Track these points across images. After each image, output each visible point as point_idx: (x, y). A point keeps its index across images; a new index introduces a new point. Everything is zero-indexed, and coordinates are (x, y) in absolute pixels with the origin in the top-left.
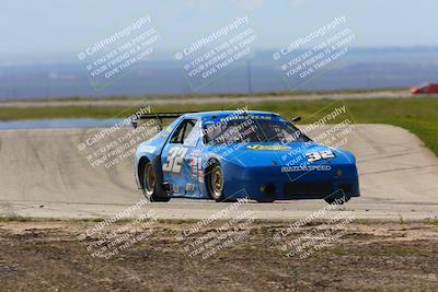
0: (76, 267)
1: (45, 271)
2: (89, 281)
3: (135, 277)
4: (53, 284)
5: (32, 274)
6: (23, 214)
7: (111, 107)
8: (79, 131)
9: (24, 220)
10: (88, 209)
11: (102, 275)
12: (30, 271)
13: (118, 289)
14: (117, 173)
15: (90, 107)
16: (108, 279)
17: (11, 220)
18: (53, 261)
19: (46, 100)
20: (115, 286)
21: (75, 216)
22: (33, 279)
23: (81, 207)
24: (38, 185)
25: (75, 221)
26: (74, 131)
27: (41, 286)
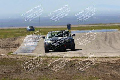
0: (100, 70)
1: (92, 71)
2: (104, 74)
3: (116, 73)
4: (94, 75)
5: (88, 72)
6: (86, 56)
7: (110, 26)
8: (102, 33)
9: (86, 58)
10: (104, 54)
11: (107, 72)
12: (88, 71)
13: (111, 76)
14: (112, 44)
15: (105, 26)
16: (109, 73)
17: (82, 57)
18: (94, 69)
19: (93, 25)
20: (111, 75)
21: (100, 56)
22: (88, 74)
23: (102, 54)
24: (90, 48)
25: (100, 58)
26: (100, 33)
27: (91, 76)
